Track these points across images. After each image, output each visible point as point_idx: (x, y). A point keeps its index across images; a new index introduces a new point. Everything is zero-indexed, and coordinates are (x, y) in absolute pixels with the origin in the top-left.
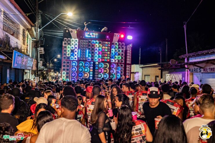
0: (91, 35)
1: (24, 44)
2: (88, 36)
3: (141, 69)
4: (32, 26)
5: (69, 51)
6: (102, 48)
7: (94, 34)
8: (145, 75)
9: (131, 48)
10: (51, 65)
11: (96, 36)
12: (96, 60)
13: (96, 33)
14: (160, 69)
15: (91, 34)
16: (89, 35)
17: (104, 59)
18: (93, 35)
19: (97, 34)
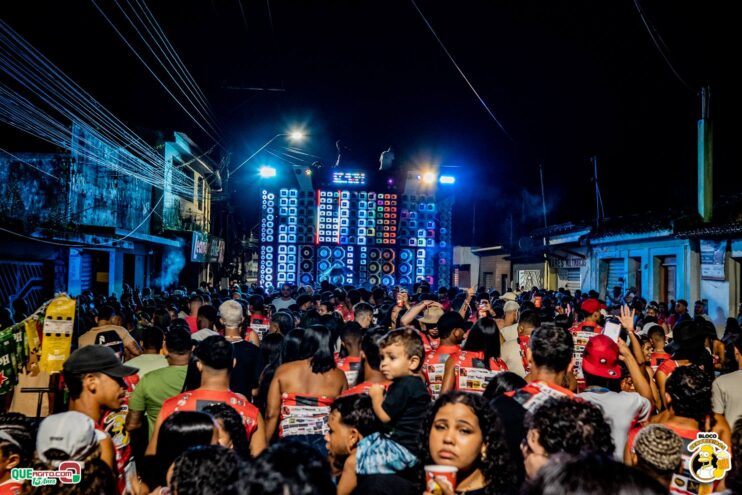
0: (347, 179)
1: (200, 208)
2: (341, 182)
3: (476, 258)
4: (215, 169)
5: (292, 220)
6: (376, 210)
7: (356, 175)
8: (486, 274)
9: (453, 207)
10: (251, 240)
11: (360, 180)
12: (361, 240)
13: (360, 172)
14: (506, 259)
15: (348, 175)
16: (343, 178)
17: (383, 238)
18: (353, 177)
19: (363, 175)
